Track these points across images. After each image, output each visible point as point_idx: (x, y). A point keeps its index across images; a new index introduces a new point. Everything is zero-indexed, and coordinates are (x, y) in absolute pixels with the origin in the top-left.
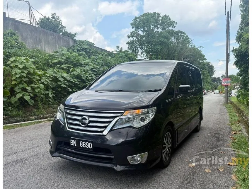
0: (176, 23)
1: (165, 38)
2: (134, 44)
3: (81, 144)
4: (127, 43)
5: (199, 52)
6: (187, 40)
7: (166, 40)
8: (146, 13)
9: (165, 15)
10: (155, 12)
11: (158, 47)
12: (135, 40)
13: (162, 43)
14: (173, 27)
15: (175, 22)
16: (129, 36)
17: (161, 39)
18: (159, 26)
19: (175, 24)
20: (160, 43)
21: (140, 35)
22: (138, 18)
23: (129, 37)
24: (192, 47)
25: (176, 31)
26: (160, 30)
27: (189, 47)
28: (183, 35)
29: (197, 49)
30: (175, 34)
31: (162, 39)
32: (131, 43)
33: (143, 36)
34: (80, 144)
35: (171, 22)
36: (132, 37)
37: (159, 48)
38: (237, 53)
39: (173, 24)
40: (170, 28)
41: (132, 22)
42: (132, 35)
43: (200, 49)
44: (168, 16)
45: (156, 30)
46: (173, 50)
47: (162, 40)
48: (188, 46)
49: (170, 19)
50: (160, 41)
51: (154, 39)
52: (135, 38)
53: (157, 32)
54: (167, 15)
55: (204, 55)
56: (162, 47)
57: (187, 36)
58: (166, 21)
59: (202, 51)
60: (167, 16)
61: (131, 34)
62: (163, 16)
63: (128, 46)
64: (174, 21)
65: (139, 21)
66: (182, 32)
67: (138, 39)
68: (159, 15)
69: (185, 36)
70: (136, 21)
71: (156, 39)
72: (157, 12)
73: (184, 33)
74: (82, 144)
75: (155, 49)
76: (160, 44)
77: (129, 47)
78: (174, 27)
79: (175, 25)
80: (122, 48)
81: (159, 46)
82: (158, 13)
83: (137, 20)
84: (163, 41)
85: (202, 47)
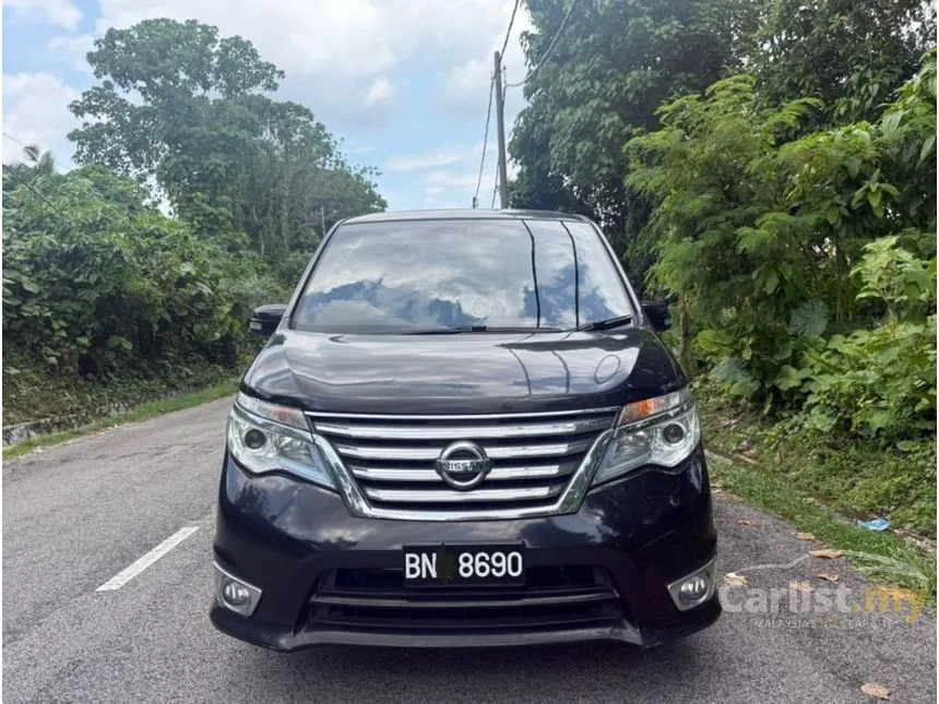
0: (281, 73)
1: (241, 128)
2: (104, 141)
3: (463, 565)
4: (72, 137)
5: (366, 187)
6: (318, 141)
7: (244, 134)
8: (157, 21)
9: (237, 38)
10: (194, 22)
11: (216, 159)
12: (109, 124)
13: (229, 146)
14: (268, 87)
15: (278, 69)
16: (77, 107)
17: (224, 130)
18: (211, 77)
19: (276, 75)
20: (222, 143)
21: (126, 105)
22: (122, 35)
23: (78, 110)
24: (339, 167)
25: (275, 104)
26: (214, 95)
27: (327, 167)
28: (304, 123)
29: (358, 177)
30: (273, 113)
31: (229, 130)
32: (89, 139)
33: (146, 113)
34: (459, 565)
35: (259, 66)
36: (94, 110)
37: (220, 165)
38: (516, 197)
39: (267, 74)
40: (257, 90)
41: (95, 49)
42: (94, 103)
43: (367, 177)
44: (248, 42)
45: (199, 91)
46: (271, 175)
47: (232, 134)
48: (324, 165)
49: (254, 54)
50: (223, 136)
51: (197, 128)
52: (105, 119)
53: (203, 99)
54: (245, 39)
55: (385, 202)
56: (230, 162)
57: (320, 127)
58: (240, 63)
59: (376, 185)
60: (243, 43)
61: (89, 100)
62: (227, 41)
63: (76, 150)
64: (271, 62)
65: (126, 49)
66: (300, 110)
67: (120, 120)
68: (209, 34)
69: (313, 124)
70: (115, 46)
71: (203, 128)
72: (201, 23)
73: (307, 112)
74: (469, 565)
75: (205, 166)
76: (224, 149)
77: (79, 153)
78: (273, 87)
79: (276, 79)
80: (52, 156)
81: (221, 155)
82: (205, 28)
83: (118, 43)
84: (233, 138)
85: (374, 172)
